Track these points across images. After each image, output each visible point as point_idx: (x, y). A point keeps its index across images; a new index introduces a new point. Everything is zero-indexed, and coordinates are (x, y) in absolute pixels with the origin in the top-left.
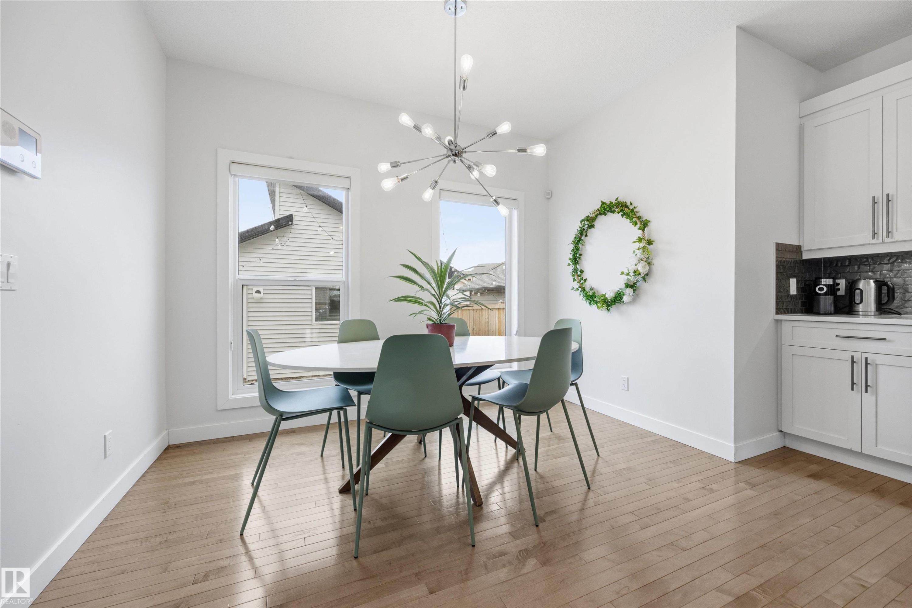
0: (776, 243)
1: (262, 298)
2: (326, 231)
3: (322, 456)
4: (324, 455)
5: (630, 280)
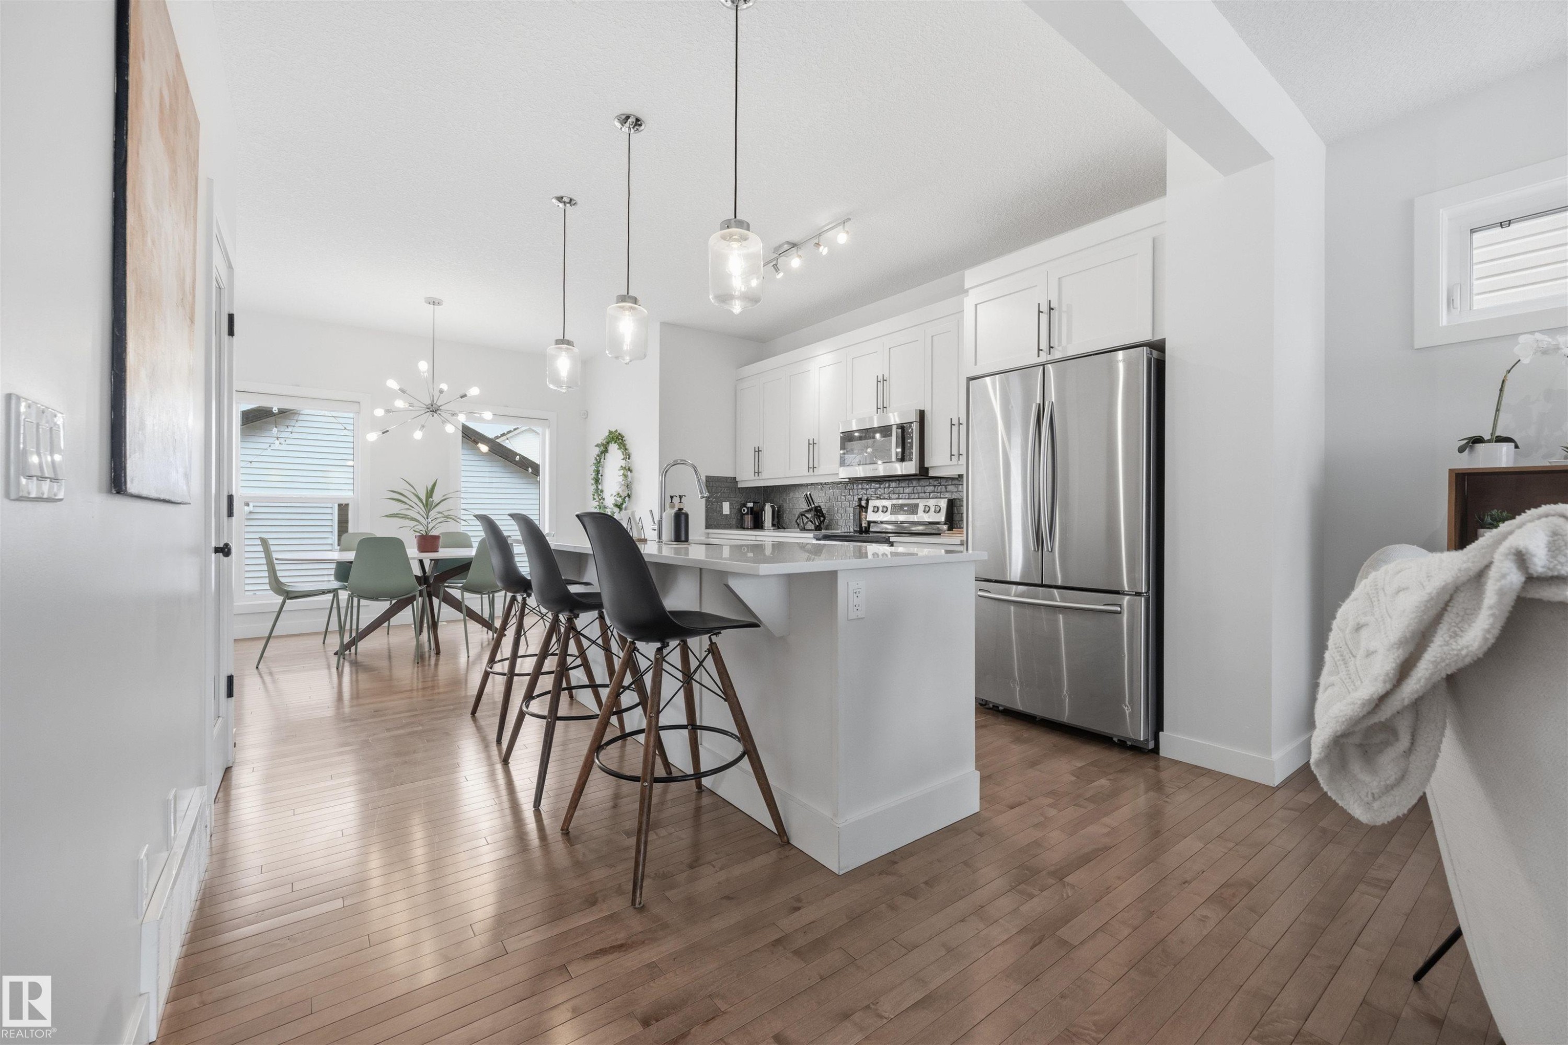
0: (706, 476)
1: (251, 512)
2: (341, 423)
3: (324, 643)
4: (325, 643)
5: (617, 501)
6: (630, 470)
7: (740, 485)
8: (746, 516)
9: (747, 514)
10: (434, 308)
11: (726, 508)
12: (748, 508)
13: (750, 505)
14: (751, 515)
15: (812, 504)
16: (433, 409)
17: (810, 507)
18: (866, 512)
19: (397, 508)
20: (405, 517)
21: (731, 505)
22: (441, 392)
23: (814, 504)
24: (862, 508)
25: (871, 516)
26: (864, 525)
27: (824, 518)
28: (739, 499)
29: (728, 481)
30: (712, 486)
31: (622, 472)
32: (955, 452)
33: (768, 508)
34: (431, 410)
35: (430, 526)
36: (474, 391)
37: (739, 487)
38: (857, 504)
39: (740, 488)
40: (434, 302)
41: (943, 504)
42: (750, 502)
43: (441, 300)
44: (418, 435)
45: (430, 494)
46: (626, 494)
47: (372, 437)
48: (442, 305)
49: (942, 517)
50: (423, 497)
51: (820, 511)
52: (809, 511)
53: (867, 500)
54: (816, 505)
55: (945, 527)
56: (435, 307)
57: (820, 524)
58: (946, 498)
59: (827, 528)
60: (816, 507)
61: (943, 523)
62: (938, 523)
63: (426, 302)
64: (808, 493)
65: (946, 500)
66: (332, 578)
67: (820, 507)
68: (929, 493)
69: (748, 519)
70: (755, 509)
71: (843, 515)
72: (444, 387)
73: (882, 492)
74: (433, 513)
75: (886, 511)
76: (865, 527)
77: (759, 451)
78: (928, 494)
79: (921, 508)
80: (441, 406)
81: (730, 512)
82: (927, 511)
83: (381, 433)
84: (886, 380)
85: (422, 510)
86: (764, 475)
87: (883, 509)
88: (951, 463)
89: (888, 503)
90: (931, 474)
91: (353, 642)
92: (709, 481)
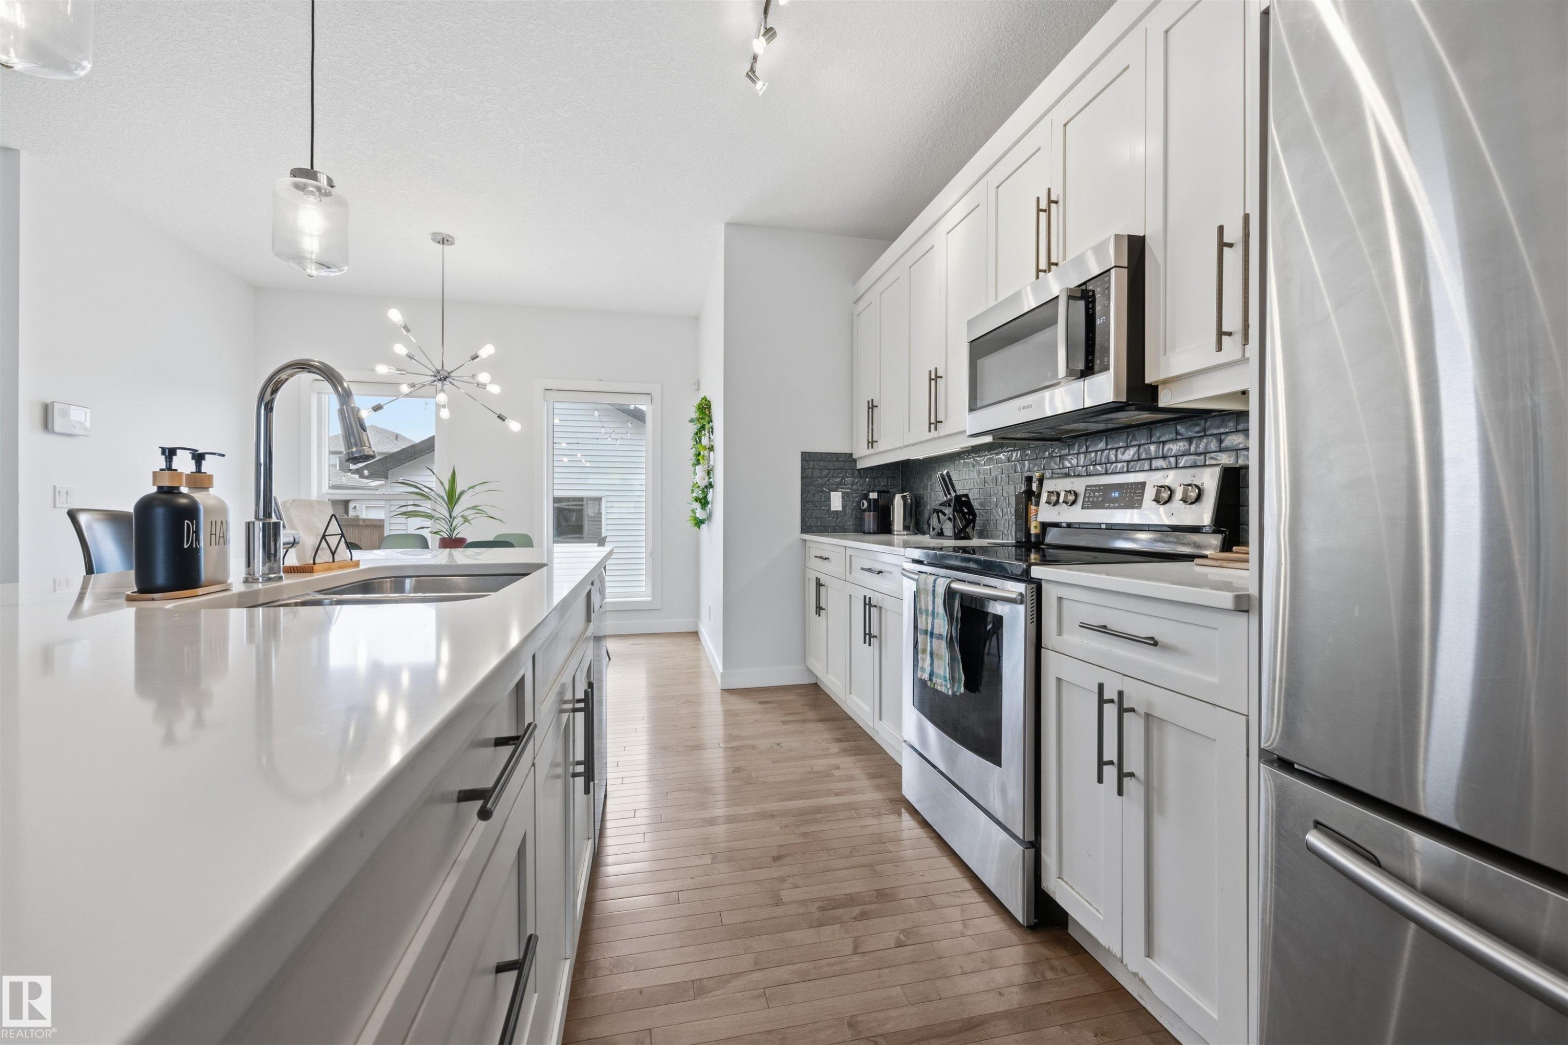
0: (802, 453)
7: (861, 465)
8: (867, 514)
9: (869, 509)
10: (443, 247)
11: (836, 501)
12: (869, 501)
13: (873, 496)
14: (874, 511)
15: (952, 492)
16: (444, 377)
17: (949, 496)
18: (1037, 504)
21: (845, 497)
23: (955, 491)
24: (1030, 496)
25: (1044, 513)
26: (1033, 531)
27: (974, 515)
28: (858, 487)
29: (841, 459)
30: (813, 468)
32: (1232, 322)
33: (898, 500)
34: (439, 378)
37: (857, 468)
38: (1023, 489)
39: (859, 470)
40: (444, 240)
41: (1210, 480)
42: (873, 491)
43: (452, 237)
48: (453, 243)
49: (1204, 514)
51: (968, 504)
52: (946, 504)
53: (1041, 481)
54: (960, 493)
55: (1216, 540)
56: (445, 246)
57: (965, 527)
58: (1218, 465)
59: (982, 535)
60: (958, 498)
61: (1207, 529)
62: (1196, 530)
63: (433, 240)
64: (945, 472)
65: (1217, 471)
67: (966, 496)
68: (1176, 456)
69: (870, 519)
70: (881, 502)
71: (1005, 510)
73: (1074, 462)
75: (1074, 503)
76: (1037, 535)
77: (873, 407)
78: (1173, 460)
79: (1150, 493)
80: (452, 372)
81: (844, 507)
82: (1164, 496)
84: (1056, 202)
86: (882, 444)
87: (1066, 496)
88: (1222, 357)
89: (1079, 485)
90: (1165, 400)
92: (808, 458)
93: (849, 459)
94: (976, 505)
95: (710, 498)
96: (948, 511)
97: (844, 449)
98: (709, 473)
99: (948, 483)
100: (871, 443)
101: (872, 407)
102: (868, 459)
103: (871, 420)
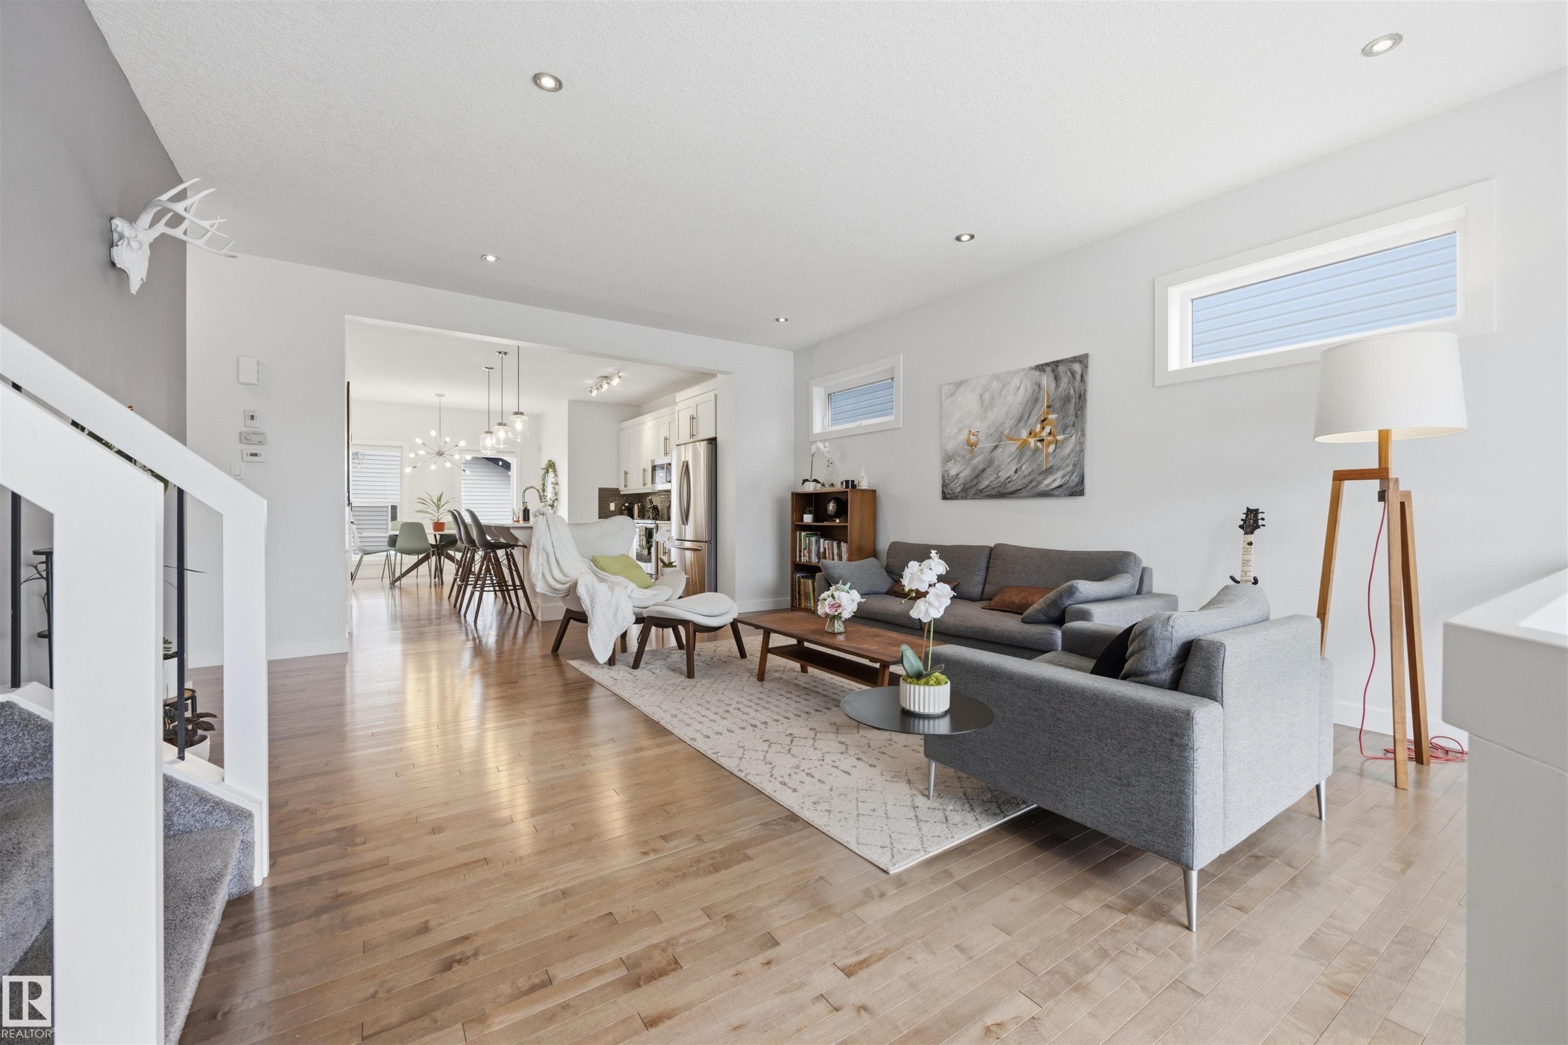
3: (383, 580)
6: (557, 484)
7: (622, 493)
9: (625, 510)
11: (612, 507)
12: (625, 506)
13: (627, 505)
15: (652, 504)
16: (440, 454)
19: (422, 507)
20: (426, 512)
21: (615, 505)
22: (446, 443)
27: (659, 512)
28: (621, 501)
29: (614, 491)
30: (603, 494)
31: (552, 486)
33: (636, 507)
35: (440, 517)
36: (462, 444)
39: (621, 495)
40: (440, 395)
42: (626, 503)
43: (444, 394)
44: (433, 467)
45: (439, 499)
46: (555, 498)
47: (408, 470)
48: (445, 397)
50: (436, 501)
51: (657, 508)
52: (650, 508)
56: (441, 398)
57: (656, 516)
63: (436, 396)
66: (386, 544)
69: (625, 512)
70: (629, 506)
72: (448, 439)
74: (441, 510)
81: (615, 508)
83: (412, 468)
85: (435, 509)
86: (630, 487)
91: (399, 579)
92: (601, 491)
93: (617, 490)
94: (659, 508)
95: (555, 505)
96: (651, 510)
97: (615, 487)
98: (556, 494)
99: (651, 501)
100: (626, 486)
101: (626, 473)
102: (624, 491)
103: (626, 478)
